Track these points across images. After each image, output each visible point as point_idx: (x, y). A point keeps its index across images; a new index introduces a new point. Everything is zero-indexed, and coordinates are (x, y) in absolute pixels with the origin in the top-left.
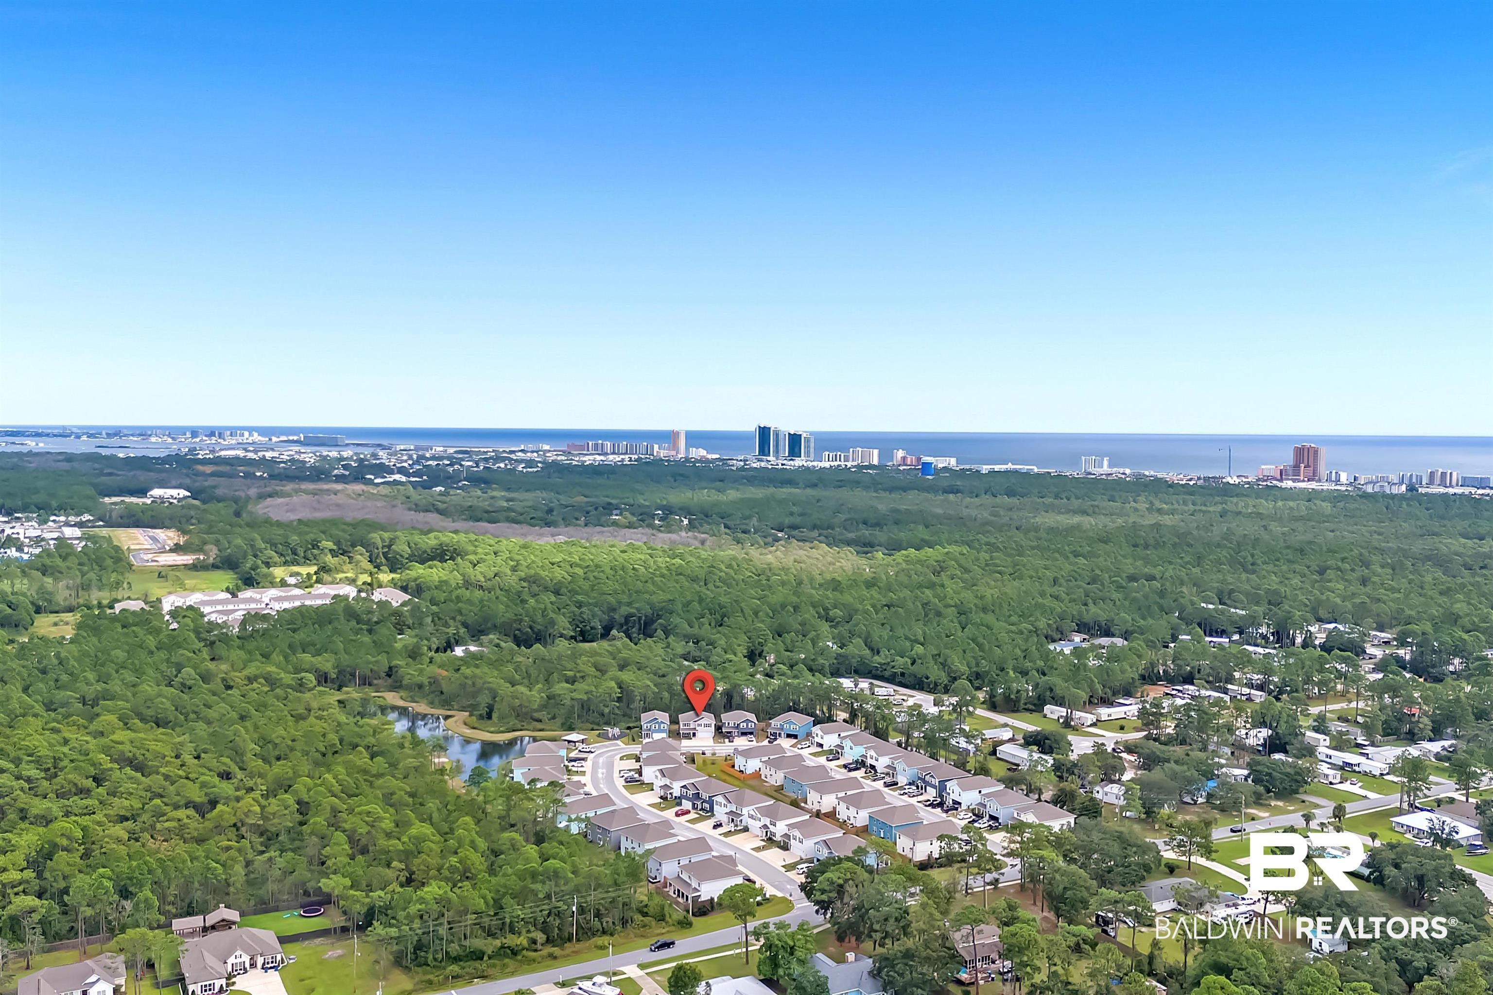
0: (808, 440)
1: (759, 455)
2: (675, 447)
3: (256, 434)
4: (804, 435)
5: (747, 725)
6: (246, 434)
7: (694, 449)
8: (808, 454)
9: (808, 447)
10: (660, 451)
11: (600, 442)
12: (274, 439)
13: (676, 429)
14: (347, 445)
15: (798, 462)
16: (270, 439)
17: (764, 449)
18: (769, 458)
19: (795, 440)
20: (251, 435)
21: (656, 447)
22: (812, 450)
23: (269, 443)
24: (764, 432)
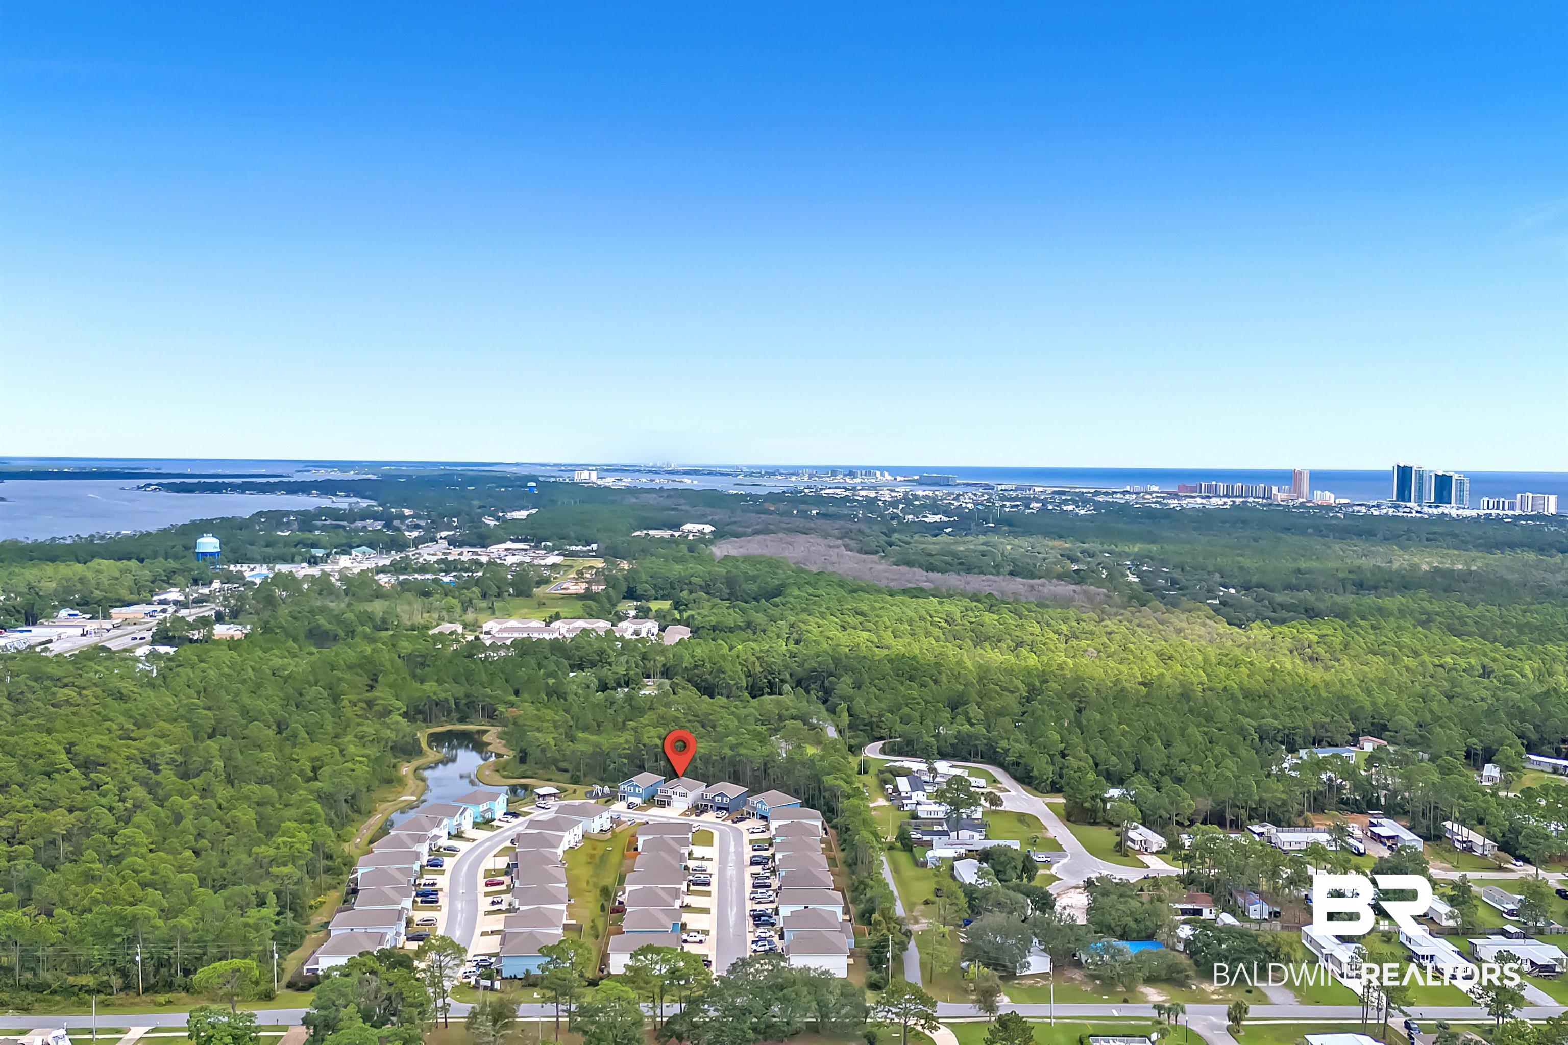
0: (1460, 483)
1: (1397, 500)
2: (1297, 490)
3: (886, 474)
4: (1456, 476)
5: (722, 800)
6: (878, 474)
7: (1319, 492)
8: (1460, 500)
9: (1461, 491)
10: (1280, 495)
11: (1214, 483)
12: (899, 478)
13: (1298, 469)
14: (958, 484)
15: (1445, 509)
16: (896, 479)
17: (1403, 493)
18: (1408, 504)
19: (1443, 483)
20: (882, 475)
21: (1275, 490)
22: (1466, 494)
23: (895, 482)
24: (1404, 473)
